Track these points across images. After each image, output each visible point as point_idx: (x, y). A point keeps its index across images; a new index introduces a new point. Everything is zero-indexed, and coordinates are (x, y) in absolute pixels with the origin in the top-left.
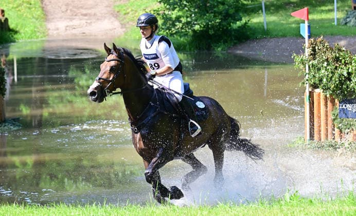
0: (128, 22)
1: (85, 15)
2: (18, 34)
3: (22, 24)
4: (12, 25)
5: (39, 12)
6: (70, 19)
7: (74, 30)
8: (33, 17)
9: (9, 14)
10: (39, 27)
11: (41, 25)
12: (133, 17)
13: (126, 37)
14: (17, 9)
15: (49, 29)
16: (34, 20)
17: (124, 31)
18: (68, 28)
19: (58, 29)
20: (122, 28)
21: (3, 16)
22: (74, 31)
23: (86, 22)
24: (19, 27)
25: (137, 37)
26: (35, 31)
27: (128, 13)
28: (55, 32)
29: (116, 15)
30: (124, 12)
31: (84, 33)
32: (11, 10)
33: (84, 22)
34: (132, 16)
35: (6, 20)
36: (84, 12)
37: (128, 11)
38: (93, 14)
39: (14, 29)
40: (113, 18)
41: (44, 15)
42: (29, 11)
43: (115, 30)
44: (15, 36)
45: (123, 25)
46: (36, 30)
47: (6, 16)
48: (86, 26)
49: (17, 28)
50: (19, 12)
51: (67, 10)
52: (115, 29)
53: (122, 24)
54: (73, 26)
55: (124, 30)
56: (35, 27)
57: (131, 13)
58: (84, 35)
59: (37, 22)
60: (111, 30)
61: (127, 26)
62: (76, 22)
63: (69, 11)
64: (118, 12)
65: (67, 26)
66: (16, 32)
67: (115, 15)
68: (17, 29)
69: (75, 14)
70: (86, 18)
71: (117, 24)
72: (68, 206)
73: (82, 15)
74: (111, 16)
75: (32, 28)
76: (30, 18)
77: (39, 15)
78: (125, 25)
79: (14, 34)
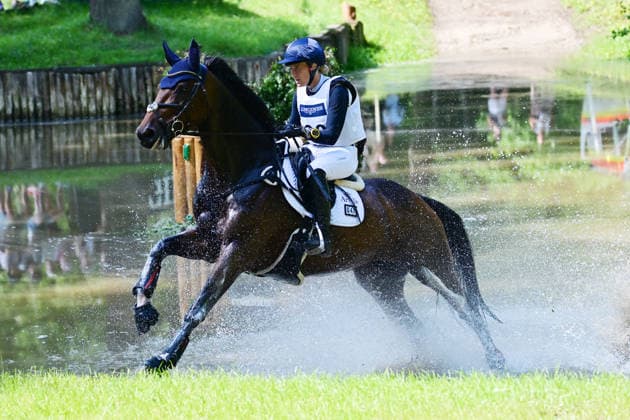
0: (589, 27)
1: (507, 14)
2: (382, 51)
3: (389, 33)
4: (370, 36)
5: (420, 10)
6: (479, 21)
7: (487, 42)
8: (411, 21)
9: (364, 16)
10: (421, 37)
11: (424, 35)
12: (598, 17)
13: (586, 54)
14: (380, 5)
15: (440, 42)
16: (411, 25)
17: (581, 44)
18: (475, 40)
19: (456, 41)
20: (577, 37)
21: (354, 18)
22: (487, 45)
23: (510, 28)
24: (383, 38)
25: (607, 54)
26: (413, 46)
27: (588, 10)
28: (451, 47)
29: (566, 14)
30: (581, 7)
31: (506, 49)
32: (368, 7)
33: (505, 27)
34: (595, 15)
35: (360, 26)
36: (506, 8)
37: (588, 6)
38: (522, 12)
39: (375, 42)
40: (560, 19)
41: (430, 15)
42: (401, 8)
43: (564, 42)
44: (377, 56)
45: (579, 33)
46: (414, 43)
47: (359, 18)
48: (510, 34)
49: (379, 39)
50: (383, 11)
51: (473, 5)
52: (564, 39)
53: (577, 31)
54: (484, 35)
55: (581, 41)
56: (413, 38)
57: (593, 10)
58: (506, 52)
59: (416, 28)
60: (556, 42)
61: (587, 34)
62: (489, 28)
63: (476, 7)
64: (569, 7)
65: (474, 36)
66: (378, 49)
67: (564, 14)
68: (380, 43)
69: (487, 13)
70: (508, 19)
71: (567, 29)
72: (488, 376)
73: (502, 14)
74: (556, 15)
75: (407, 40)
76: (404, 22)
77: (420, 16)
78: (583, 32)
79: (375, 52)
